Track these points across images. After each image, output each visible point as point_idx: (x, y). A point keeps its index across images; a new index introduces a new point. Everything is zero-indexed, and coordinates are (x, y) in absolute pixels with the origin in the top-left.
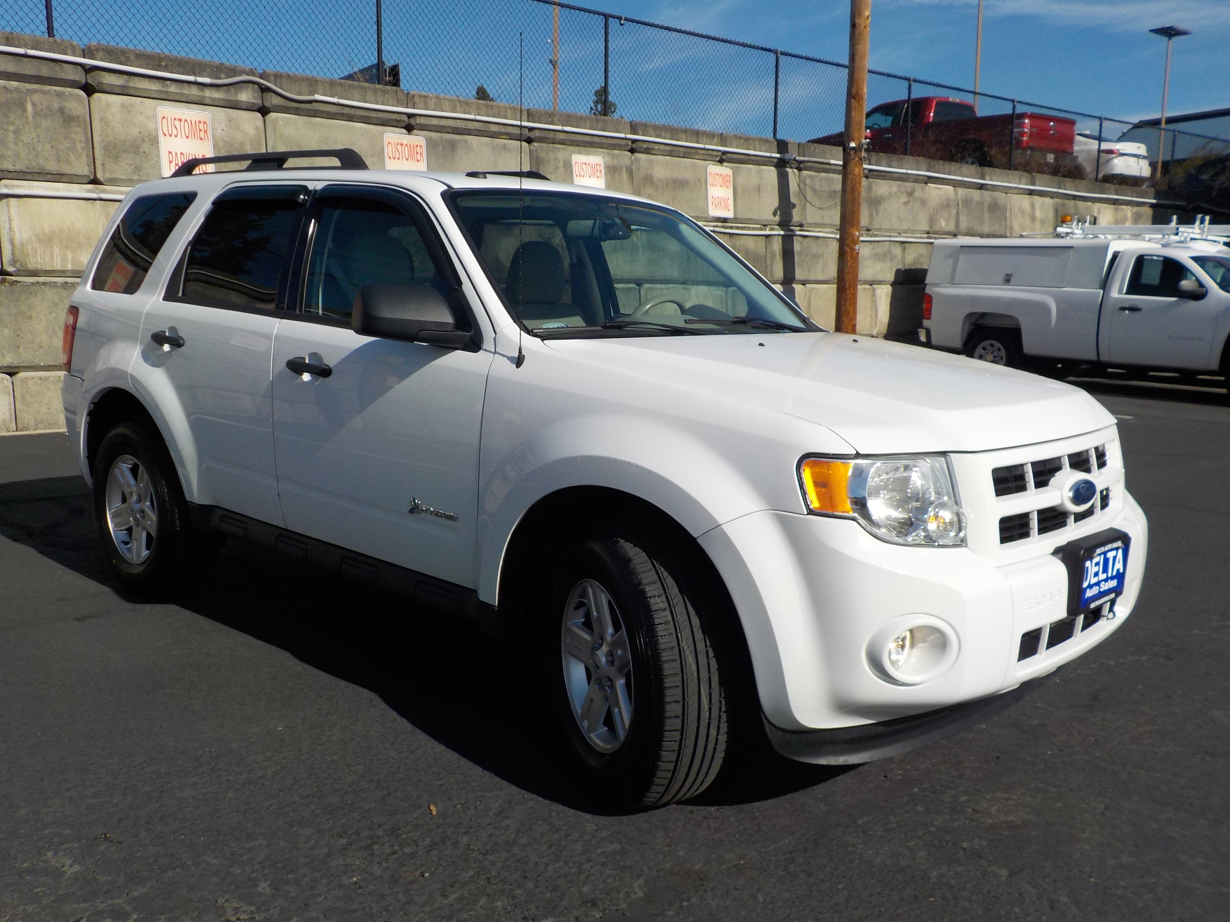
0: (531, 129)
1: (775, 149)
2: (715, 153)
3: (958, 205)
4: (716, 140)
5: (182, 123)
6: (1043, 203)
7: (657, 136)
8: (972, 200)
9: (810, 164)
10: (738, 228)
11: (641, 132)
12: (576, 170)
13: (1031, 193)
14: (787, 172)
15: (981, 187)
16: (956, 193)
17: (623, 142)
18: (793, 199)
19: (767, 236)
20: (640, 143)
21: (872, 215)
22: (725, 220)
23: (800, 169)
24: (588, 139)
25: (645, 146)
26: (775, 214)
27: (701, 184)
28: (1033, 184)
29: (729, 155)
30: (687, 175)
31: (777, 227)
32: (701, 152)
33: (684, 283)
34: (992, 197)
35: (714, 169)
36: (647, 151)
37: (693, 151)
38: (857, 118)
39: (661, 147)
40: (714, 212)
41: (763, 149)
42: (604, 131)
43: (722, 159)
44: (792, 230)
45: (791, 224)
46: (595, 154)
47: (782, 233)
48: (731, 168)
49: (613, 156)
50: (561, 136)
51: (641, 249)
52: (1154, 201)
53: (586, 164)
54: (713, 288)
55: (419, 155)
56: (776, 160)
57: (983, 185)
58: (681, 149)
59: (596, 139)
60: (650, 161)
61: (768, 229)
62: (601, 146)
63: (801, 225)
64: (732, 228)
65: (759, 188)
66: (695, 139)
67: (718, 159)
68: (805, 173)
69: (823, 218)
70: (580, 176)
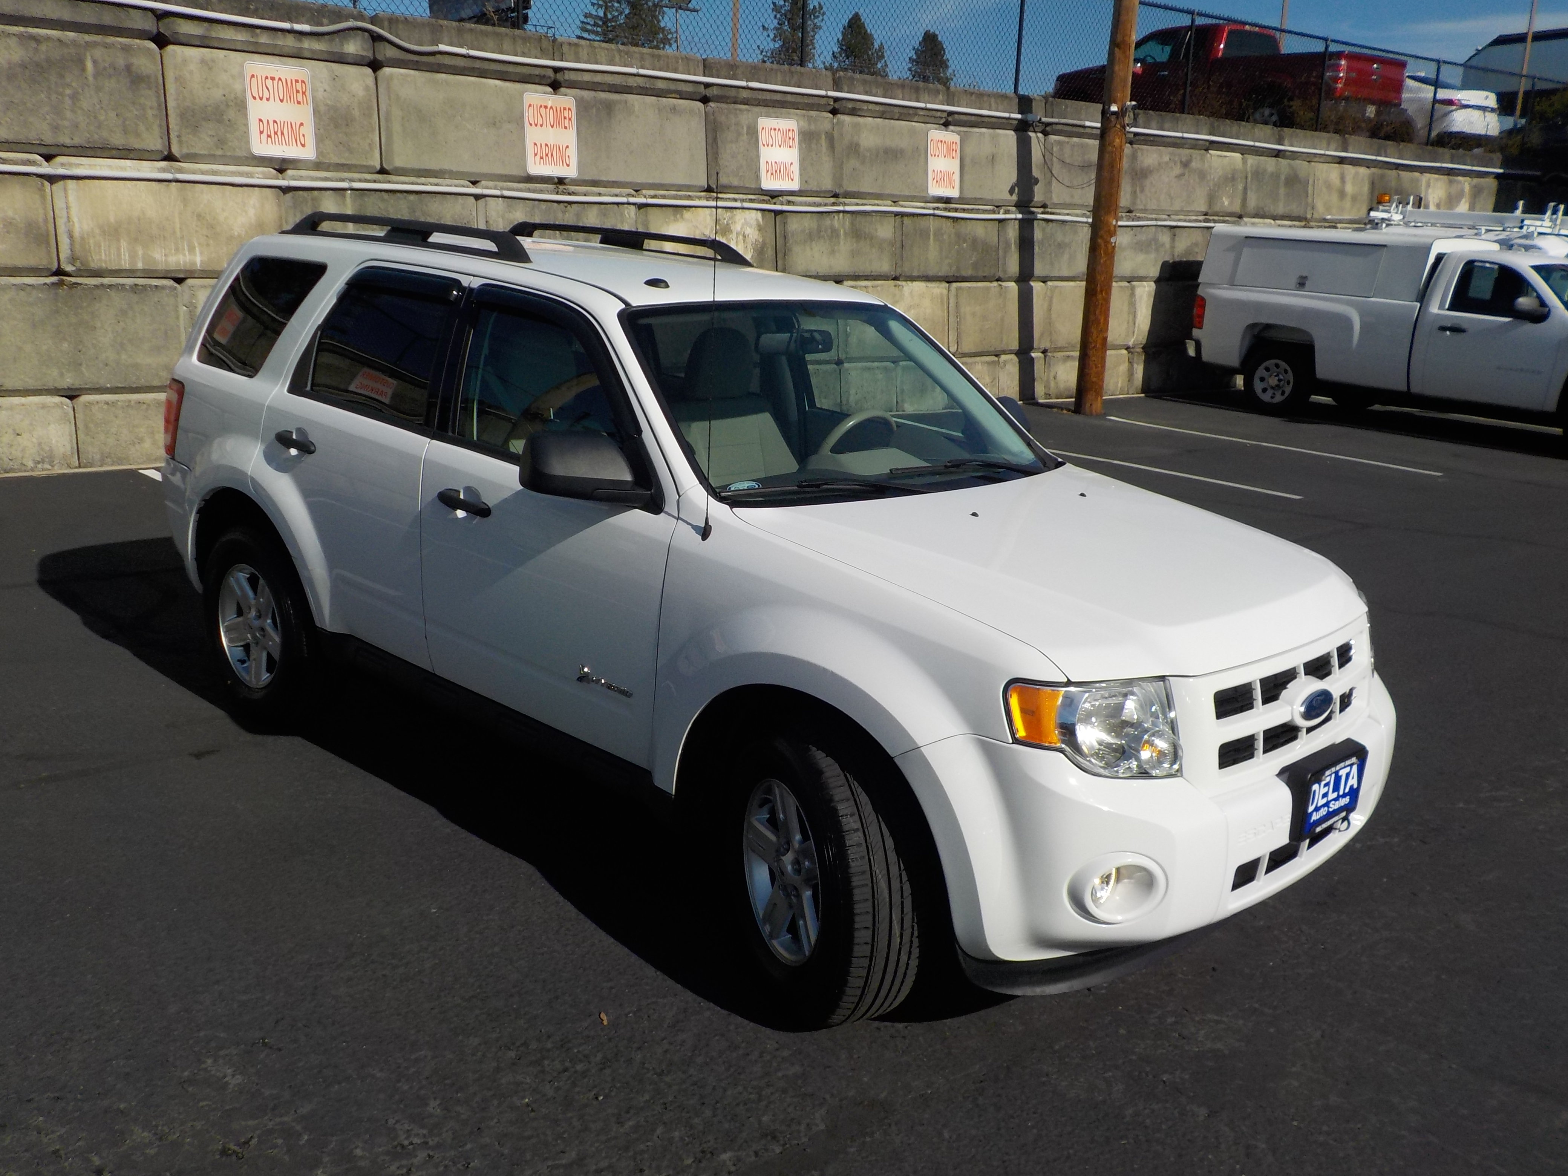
0: (707, 85)
1: (1016, 107)
2: (939, 114)
3: (1247, 178)
4: (941, 96)
5: (275, 82)
6: (1357, 173)
7: (866, 93)
8: (1265, 171)
9: (1059, 127)
10: (964, 210)
11: (846, 88)
12: (763, 137)
13: (1342, 161)
14: (1030, 137)
15: (1278, 154)
16: (1244, 162)
17: (823, 101)
18: (1036, 173)
19: (1000, 221)
20: (844, 101)
21: (1135, 192)
22: (948, 200)
23: (1045, 134)
24: (778, 97)
25: (850, 105)
26: (1011, 192)
27: (920, 154)
28: (1345, 150)
29: (956, 116)
30: (903, 143)
31: (1014, 209)
32: (921, 113)
33: (896, 278)
34: (1291, 167)
35: (937, 135)
36: (853, 112)
37: (911, 111)
38: (1121, 74)
39: (871, 107)
40: (935, 190)
41: (1000, 107)
42: (799, 87)
43: (948, 121)
44: (1033, 213)
45: (1032, 205)
46: (788, 117)
47: (1020, 216)
48: (958, 133)
49: (810, 118)
50: (745, 94)
51: (842, 237)
52: (1501, 171)
53: (775, 129)
54: (930, 285)
55: (567, 121)
56: (1016, 122)
57: (1280, 151)
58: (896, 110)
59: (789, 98)
60: (856, 126)
61: (1002, 211)
62: (795, 106)
63: (1044, 206)
64: (956, 210)
65: (993, 159)
66: (914, 96)
67: (942, 121)
68: (1053, 138)
69: (1072, 196)
70: (768, 146)
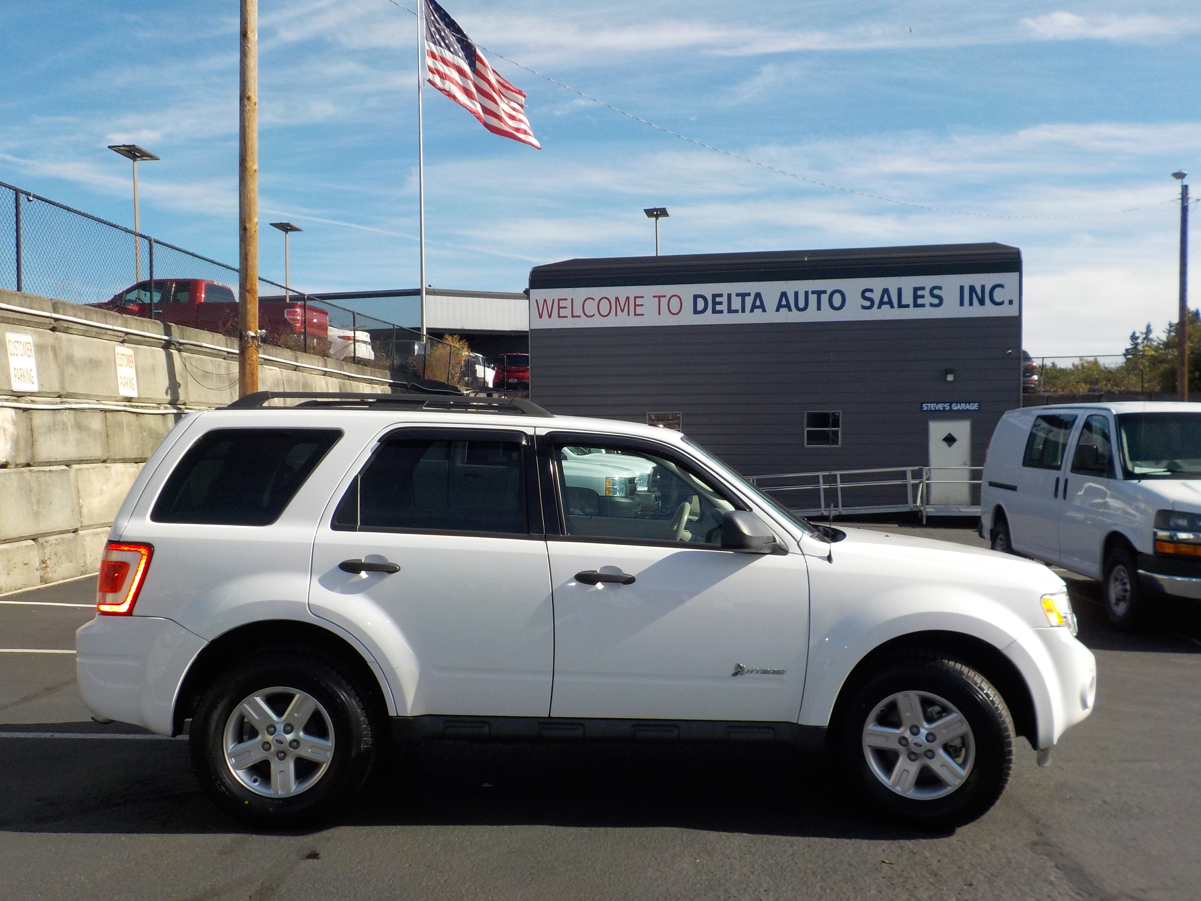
1: (163, 331)
2: (120, 334)
3: (284, 384)
4: (119, 321)
6: (333, 382)
7: (75, 316)
8: (292, 380)
9: (188, 346)
10: (142, 407)
11: (61, 311)
12: (10, 348)
13: (325, 373)
14: (172, 353)
15: (296, 368)
16: (282, 374)
17: (48, 321)
18: (179, 379)
19: (163, 415)
20: (61, 322)
21: (231, 394)
22: (129, 400)
23: (179, 351)
24: (18, 316)
25: (65, 325)
26: (167, 393)
27: (111, 363)
28: (326, 367)
29: (130, 336)
30: (99, 355)
31: (168, 406)
32: (109, 332)
33: (104, 461)
34: (304, 377)
35: (124, 351)
36: (66, 331)
37: (103, 331)
38: (252, 310)
39: (79, 326)
40: (125, 392)
41: (154, 331)
42: (31, 308)
43: (126, 339)
44: (180, 409)
45: (178, 403)
46: (24, 332)
47: (175, 411)
48: (132, 348)
49: (40, 335)
51: (70, 429)
52: (392, 381)
53: (17, 342)
54: (128, 465)
56: (163, 342)
57: (297, 366)
58: (94, 329)
59: (25, 317)
60: (70, 341)
61: (162, 407)
62: (28, 324)
63: (185, 404)
64: (137, 407)
65: (153, 369)
66: (104, 320)
67: (121, 339)
68: (184, 354)
69: (200, 397)
70: (14, 355)
